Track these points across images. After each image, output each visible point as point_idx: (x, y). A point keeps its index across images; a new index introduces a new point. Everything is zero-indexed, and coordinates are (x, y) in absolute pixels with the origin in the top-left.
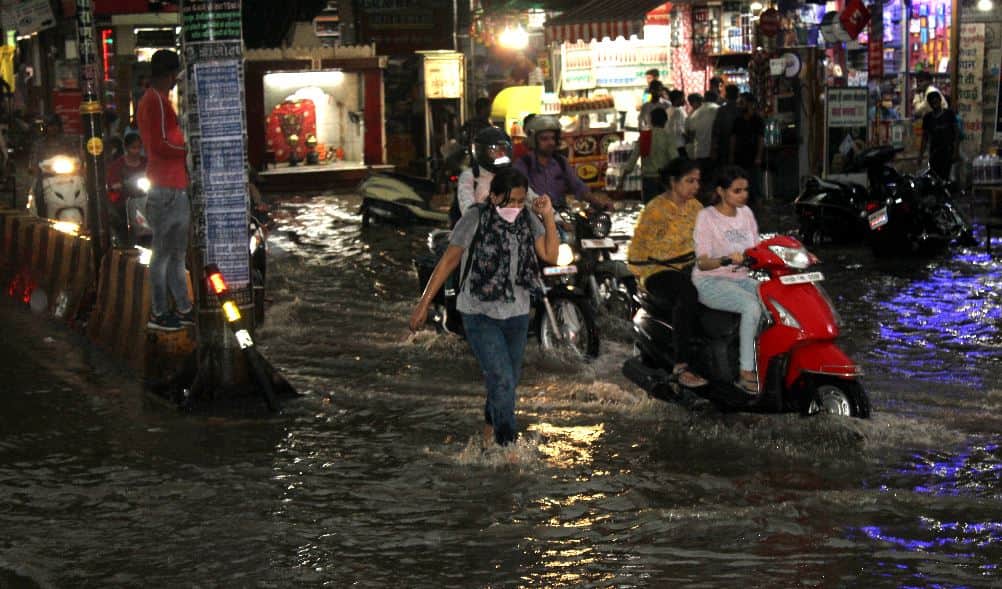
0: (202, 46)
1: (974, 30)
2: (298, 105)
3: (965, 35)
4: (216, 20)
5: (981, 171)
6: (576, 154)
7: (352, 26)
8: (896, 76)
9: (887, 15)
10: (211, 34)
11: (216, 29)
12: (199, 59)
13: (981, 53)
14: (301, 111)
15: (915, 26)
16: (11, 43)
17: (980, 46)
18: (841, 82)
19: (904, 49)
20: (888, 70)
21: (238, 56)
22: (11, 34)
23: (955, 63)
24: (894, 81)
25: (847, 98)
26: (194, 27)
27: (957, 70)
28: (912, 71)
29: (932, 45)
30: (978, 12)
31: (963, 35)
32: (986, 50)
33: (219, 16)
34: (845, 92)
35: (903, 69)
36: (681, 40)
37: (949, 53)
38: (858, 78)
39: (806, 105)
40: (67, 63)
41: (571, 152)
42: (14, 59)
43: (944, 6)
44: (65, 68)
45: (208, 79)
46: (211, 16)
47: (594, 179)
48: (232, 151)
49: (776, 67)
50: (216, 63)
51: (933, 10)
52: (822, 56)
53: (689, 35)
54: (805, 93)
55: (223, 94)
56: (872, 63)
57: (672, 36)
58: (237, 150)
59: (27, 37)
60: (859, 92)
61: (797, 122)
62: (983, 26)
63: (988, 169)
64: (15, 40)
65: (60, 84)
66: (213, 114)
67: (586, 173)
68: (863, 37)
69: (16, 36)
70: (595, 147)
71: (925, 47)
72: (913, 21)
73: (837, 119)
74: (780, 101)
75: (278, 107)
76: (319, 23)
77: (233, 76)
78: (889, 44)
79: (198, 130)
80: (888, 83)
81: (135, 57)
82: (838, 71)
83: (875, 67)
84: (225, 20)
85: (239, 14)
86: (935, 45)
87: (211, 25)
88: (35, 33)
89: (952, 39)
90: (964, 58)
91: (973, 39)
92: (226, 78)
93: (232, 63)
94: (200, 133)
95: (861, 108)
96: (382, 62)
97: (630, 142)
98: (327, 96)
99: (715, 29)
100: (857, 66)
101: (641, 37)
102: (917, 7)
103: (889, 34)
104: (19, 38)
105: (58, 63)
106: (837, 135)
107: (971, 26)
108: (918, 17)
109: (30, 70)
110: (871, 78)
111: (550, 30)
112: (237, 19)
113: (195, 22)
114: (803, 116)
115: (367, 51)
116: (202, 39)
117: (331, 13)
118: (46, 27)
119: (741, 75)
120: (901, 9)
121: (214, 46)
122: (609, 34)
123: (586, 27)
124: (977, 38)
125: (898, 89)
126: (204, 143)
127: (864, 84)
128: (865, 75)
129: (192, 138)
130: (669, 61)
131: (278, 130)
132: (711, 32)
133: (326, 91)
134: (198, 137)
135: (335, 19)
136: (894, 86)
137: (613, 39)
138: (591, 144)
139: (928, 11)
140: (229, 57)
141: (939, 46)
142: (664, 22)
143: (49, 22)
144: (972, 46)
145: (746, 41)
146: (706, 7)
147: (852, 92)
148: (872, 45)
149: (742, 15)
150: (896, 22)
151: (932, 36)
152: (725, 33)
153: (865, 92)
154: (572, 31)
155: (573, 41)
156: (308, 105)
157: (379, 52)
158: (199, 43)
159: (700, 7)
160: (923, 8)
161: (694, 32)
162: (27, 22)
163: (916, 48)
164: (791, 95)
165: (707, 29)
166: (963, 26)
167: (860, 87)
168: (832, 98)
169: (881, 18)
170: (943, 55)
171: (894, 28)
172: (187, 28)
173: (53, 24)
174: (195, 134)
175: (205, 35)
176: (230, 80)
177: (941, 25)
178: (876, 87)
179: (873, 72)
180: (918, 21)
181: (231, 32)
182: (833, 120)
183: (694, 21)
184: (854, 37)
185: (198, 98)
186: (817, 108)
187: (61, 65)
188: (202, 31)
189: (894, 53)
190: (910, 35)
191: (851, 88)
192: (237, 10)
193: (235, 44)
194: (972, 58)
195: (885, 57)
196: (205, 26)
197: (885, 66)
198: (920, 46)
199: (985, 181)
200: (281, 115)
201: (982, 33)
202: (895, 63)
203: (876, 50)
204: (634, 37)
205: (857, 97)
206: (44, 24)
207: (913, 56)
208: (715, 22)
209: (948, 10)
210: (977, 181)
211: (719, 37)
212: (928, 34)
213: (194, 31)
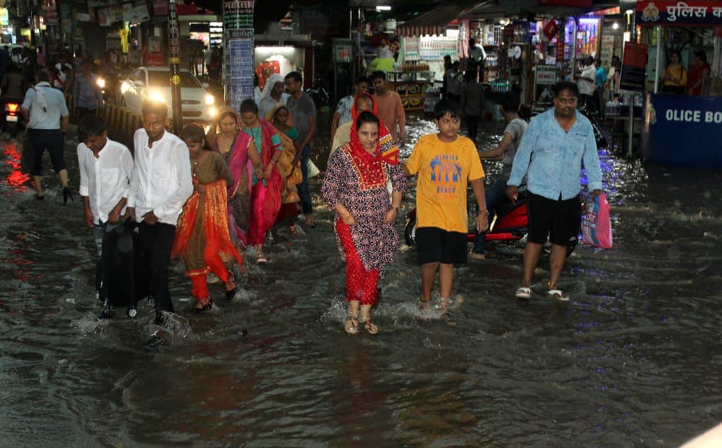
0: (234, 31)
1: (608, 39)
2: (271, 64)
3: (604, 41)
4: (241, 18)
5: (609, 109)
6: (409, 93)
7: (298, 24)
8: (569, 60)
9: (567, 30)
10: (238, 25)
11: (241, 23)
12: (232, 37)
13: (611, 50)
14: (273, 66)
15: (580, 36)
16: (127, 28)
17: (611, 47)
18: (542, 62)
19: (574, 47)
20: (566, 57)
21: (251, 37)
22: (127, 23)
23: (599, 54)
24: (569, 62)
25: (546, 69)
26: (229, 21)
27: (600, 58)
28: (578, 57)
29: (588, 45)
30: (612, 30)
31: (603, 41)
32: (614, 49)
33: (242, 16)
34: (545, 67)
35: (573, 57)
36: (464, 38)
37: (596, 50)
38: (551, 60)
39: (525, 73)
40: (155, 39)
41: (407, 92)
42: (128, 36)
43: (594, 26)
44: (155, 42)
45: (236, 47)
46: (238, 16)
47: (418, 106)
48: (246, 84)
49: (511, 53)
50: (240, 40)
51: (589, 28)
52: (534, 48)
53: (468, 36)
54: (525, 67)
55: (243, 55)
56: (559, 53)
57: (460, 35)
58: (249, 84)
59: (135, 25)
60: (552, 67)
61: (520, 80)
62: (613, 37)
63: (613, 108)
64: (129, 27)
65: (151, 49)
66: (238, 65)
67: (414, 102)
68: (555, 40)
69: (129, 24)
70: (418, 90)
71: (584, 46)
72: (579, 33)
73: (541, 80)
74: (512, 70)
75: (261, 64)
76: (282, 23)
77: (249, 47)
78: (567, 44)
79: (230, 73)
80: (565, 63)
81: (189, 37)
82: (541, 56)
83: (560, 55)
84: (245, 18)
85: (252, 16)
86: (589, 45)
87: (238, 20)
88: (139, 24)
89: (598, 43)
90: (603, 52)
91: (608, 43)
92: (245, 47)
93: (248, 40)
94: (231, 75)
95: (553, 75)
96: (314, 42)
97: (437, 88)
98: (286, 60)
99: (481, 33)
100: (550, 54)
101: (445, 35)
102: (582, 26)
103: (567, 40)
104: (131, 26)
105: (150, 38)
106: (540, 88)
107: (607, 36)
108: (581, 31)
109: (136, 42)
110: (557, 61)
111: (399, 30)
112: (251, 18)
113: (230, 19)
114: (523, 78)
115: (306, 38)
116: (233, 27)
117: (288, 18)
118: (145, 20)
119: (493, 56)
120: (573, 27)
121: (239, 31)
122: (429, 33)
123: (417, 30)
124: (611, 43)
125: (570, 67)
126: (232, 80)
127: (554, 63)
128: (555, 59)
129: (227, 77)
130: (457, 48)
131: (261, 75)
132: (479, 34)
133: (285, 57)
134: (230, 77)
135: (290, 20)
136: (568, 65)
137: (431, 35)
138: (417, 88)
139: (587, 28)
140: (247, 37)
141: (591, 46)
142: (456, 28)
143: (146, 18)
144: (607, 47)
145: (496, 39)
146: (477, 22)
147: (549, 67)
148: (559, 44)
149: (494, 26)
150: (571, 33)
151: (588, 41)
152: (486, 35)
153: (555, 67)
154: (410, 31)
155: (411, 36)
156: (276, 64)
157: (313, 38)
158: (232, 29)
159: (474, 21)
160: (584, 27)
161: (470, 34)
162: (135, 17)
163: (580, 46)
164: (518, 67)
165: (477, 33)
166: (603, 36)
167: (552, 65)
168: (539, 69)
169: (564, 30)
170: (594, 51)
171: (570, 37)
172: (225, 22)
173: (149, 19)
174: (229, 75)
175: (235, 25)
176: (247, 49)
177: (593, 35)
178: (560, 65)
179: (559, 57)
180: (582, 33)
181: (247, 24)
182: (539, 80)
183: (470, 28)
184: (550, 39)
185: (231, 57)
186: (531, 74)
187: (152, 40)
188: (234, 23)
189: (569, 49)
190: (577, 40)
191: (548, 65)
192: (251, 14)
193: (249, 31)
194: (607, 53)
195: (565, 50)
196: (235, 21)
197: (565, 54)
198: (582, 45)
199: (611, 114)
200: (262, 68)
201: (613, 41)
202: (570, 53)
203: (560, 46)
204: (441, 35)
205: (551, 70)
206: (144, 19)
207: (578, 50)
208: (481, 30)
209: (596, 28)
210: (607, 114)
211: (483, 37)
212: (586, 39)
213: (230, 23)
